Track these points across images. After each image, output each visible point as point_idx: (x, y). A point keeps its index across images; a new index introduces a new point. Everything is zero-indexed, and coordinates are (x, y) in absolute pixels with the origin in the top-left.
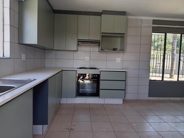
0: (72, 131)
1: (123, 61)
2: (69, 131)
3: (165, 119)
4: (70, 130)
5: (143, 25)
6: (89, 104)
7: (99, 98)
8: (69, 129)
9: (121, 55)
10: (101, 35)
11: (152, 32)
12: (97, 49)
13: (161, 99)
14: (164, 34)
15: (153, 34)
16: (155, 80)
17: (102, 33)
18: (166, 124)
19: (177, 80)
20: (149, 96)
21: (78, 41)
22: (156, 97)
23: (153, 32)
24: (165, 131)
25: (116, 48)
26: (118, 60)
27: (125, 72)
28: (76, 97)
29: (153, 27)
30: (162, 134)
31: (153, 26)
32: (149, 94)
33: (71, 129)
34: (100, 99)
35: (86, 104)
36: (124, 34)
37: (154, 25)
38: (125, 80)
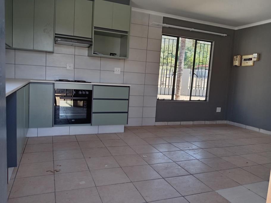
0: (57, 173)
1: (123, 72)
2: (52, 173)
3: (181, 147)
4: (54, 173)
5: (150, 24)
6: (75, 135)
7: (91, 125)
8: (52, 172)
9: (121, 63)
10: (94, 30)
11: (161, 34)
12: (85, 52)
13: (170, 123)
14: (176, 38)
15: (163, 36)
16: (164, 100)
17: (95, 27)
18: (182, 152)
19: (189, 100)
20: (156, 121)
21: (55, 37)
22: (165, 121)
23: (163, 35)
24: (183, 160)
25: (114, 53)
26: (118, 70)
27: (128, 88)
28: (53, 126)
29: (163, 28)
30: (180, 164)
31: (164, 26)
32: (156, 118)
33: (54, 171)
34: (92, 127)
35: (69, 136)
36: (126, 32)
37: (165, 24)
38: (128, 98)
